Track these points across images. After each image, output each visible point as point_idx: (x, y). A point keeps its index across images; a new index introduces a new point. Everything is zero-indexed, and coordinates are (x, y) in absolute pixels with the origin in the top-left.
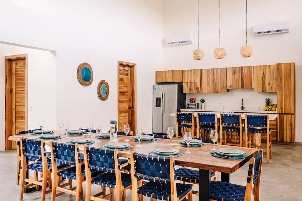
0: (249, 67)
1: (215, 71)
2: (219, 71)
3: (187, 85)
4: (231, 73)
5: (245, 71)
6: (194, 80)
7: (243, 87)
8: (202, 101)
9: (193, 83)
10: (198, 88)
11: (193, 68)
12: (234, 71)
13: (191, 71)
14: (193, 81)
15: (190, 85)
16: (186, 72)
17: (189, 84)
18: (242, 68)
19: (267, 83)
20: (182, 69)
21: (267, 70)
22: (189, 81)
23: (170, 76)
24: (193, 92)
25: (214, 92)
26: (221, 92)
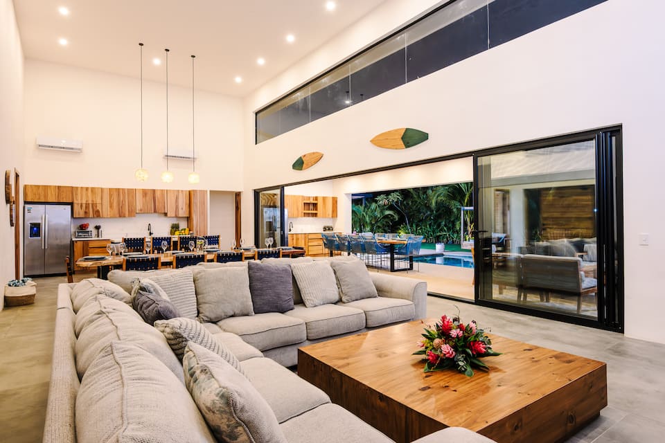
0: (162, 190)
1: (121, 191)
2: (126, 191)
3: (81, 206)
4: (141, 197)
5: (158, 194)
6: (93, 201)
7: (155, 212)
8: (98, 228)
9: (90, 205)
10: (98, 211)
11: (90, 185)
12: (145, 193)
13: (87, 189)
14: (90, 202)
15: (86, 207)
16: (79, 190)
17: (84, 205)
18: (154, 191)
19: (180, 208)
20: (74, 186)
21: (180, 194)
22: (84, 202)
23: (53, 193)
24: (91, 215)
25: (120, 216)
26: (129, 216)
